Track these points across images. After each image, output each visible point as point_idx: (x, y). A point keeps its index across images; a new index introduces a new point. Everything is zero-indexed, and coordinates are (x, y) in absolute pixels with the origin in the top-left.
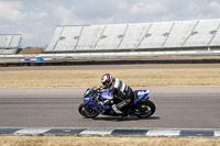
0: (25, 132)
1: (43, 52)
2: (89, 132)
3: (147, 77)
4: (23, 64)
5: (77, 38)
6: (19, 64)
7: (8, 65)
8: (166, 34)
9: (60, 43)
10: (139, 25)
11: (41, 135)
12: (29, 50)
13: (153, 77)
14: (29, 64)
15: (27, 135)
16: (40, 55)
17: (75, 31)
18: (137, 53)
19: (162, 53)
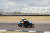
0: (16, 31)
1: (20, 13)
2: (30, 32)
3: (44, 19)
4: (16, 16)
5: (28, 10)
6: (14, 16)
7: (12, 16)
8: (48, 10)
9: (24, 11)
10: (42, 7)
11: (20, 32)
12: (17, 13)
13: (45, 19)
14: (17, 16)
15: (17, 32)
16: (19, 14)
17: (27, 8)
18: (41, 14)
19: (47, 14)
